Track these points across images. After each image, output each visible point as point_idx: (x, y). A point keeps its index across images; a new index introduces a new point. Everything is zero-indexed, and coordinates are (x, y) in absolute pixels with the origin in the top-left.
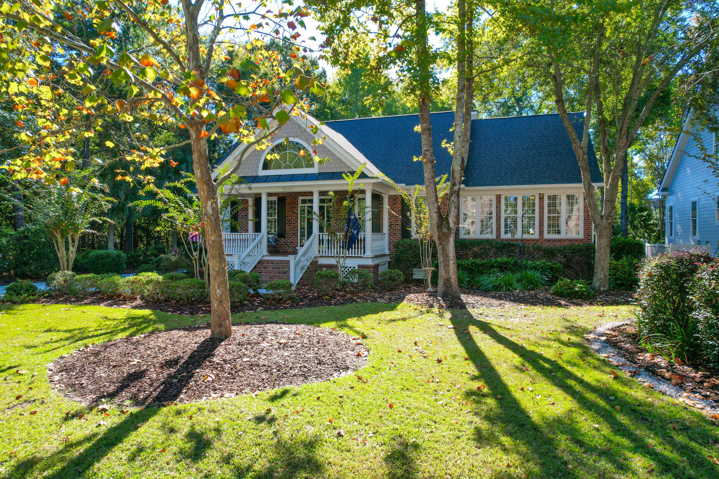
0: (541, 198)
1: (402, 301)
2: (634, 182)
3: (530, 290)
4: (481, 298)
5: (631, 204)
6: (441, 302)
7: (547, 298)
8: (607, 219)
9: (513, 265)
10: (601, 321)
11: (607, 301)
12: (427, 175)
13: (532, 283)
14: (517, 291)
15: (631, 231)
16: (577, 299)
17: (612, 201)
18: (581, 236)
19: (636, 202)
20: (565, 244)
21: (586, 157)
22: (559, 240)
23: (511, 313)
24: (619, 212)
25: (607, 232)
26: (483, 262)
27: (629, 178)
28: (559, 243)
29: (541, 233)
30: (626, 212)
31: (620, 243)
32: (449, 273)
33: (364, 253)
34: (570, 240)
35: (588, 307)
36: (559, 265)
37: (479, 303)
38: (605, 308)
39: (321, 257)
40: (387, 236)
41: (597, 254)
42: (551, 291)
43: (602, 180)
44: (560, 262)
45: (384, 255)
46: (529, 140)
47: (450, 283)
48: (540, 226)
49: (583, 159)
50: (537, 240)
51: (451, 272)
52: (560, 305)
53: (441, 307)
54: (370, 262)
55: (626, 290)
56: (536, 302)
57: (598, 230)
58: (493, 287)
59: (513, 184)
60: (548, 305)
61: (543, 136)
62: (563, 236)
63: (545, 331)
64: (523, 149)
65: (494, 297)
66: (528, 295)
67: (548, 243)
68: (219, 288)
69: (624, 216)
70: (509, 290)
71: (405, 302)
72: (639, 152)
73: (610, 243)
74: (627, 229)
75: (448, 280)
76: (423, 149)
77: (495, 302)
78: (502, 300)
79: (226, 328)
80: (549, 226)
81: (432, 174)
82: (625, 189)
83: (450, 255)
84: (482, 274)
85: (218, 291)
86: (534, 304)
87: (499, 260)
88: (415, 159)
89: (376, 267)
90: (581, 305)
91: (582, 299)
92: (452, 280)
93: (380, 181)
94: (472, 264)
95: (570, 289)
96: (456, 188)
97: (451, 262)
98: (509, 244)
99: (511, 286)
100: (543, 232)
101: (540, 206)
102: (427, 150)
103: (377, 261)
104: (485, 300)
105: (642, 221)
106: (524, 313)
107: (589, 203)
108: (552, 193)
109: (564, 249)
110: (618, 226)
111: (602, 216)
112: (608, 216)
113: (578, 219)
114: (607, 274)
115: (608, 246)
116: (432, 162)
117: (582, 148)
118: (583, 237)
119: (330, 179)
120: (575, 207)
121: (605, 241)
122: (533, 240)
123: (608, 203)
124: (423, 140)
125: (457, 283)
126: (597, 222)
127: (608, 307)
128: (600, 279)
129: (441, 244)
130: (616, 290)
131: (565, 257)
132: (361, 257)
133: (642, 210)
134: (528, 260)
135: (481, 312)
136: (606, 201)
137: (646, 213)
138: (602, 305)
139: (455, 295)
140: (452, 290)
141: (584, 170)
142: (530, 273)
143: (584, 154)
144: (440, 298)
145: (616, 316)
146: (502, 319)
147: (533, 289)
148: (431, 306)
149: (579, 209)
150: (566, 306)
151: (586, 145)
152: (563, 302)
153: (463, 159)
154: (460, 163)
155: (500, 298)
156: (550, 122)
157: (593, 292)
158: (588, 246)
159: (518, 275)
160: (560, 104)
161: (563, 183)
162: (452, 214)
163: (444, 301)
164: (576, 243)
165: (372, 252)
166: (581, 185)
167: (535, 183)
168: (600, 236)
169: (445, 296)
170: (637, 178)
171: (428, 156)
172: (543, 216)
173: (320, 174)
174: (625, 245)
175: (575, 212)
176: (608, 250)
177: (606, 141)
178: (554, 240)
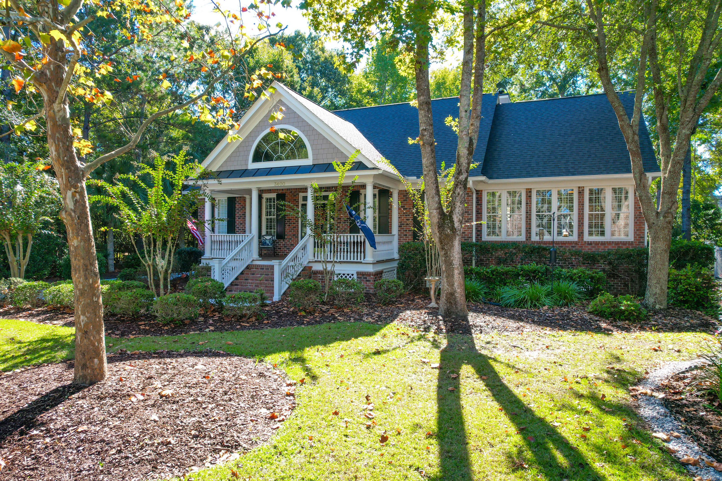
0: (581, 192)
1: (392, 321)
2: (698, 176)
3: (562, 306)
4: (494, 318)
5: (695, 201)
6: (441, 322)
7: (582, 319)
8: (664, 217)
9: (543, 274)
10: (657, 358)
11: (665, 325)
12: (425, 161)
13: (565, 298)
14: (545, 308)
15: (693, 231)
16: (622, 320)
17: (672, 193)
18: (631, 238)
19: (699, 198)
20: (610, 247)
21: (636, 138)
22: (603, 243)
23: (529, 343)
24: (680, 210)
25: (665, 234)
26: (506, 269)
27: (692, 171)
28: (602, 247)
29: (581, 234)
30: (689, 209)
31: (682, 247)
32: (453, 285)
33: (364, 258)
34: (617, 243)
35: (637, 334)
36: (601, 274)
37: (490, 326)
38: (662, 335)
39: (316, 261)
40: (396, 238)
41: (651, 262)
42: (590, 308)
43: (657, 169)
44: (604, 270)
45: (393, 260)
46: (568, 124)
47: (455, 298)
48: (579, 226)
49: (633, 140)
50: (576, 243)
51: (456, 284)
52: (599, 330)
53: (438, 331)
54: (370, 269)
55: (691, 308)
56: (568, 324)
57: (653, 231)
58: (515, 301)
59: (546, 176)
60: (582, 330)
61: (585, 119)
62: (607, 238)
63: (570, 378)
64: (560, 135)
65: (512, 317)
66: (558, 315)
67: (590, 247)
68: (84, 314)
69: (686, 215)
70: (535, 305)
71: (395, 322)
72: (704, 142)
73: (669, 247)
74: (689, 230)
75: (452, 294)
76: (421, 129)
77: (512, 324)
78: (522, 320)
79: (93, 370)
80: (590, 227)
81: (432, 160)
82: (687, 183)
83: (454, 262)
84: (505, 284)
85: (82, 317)
86: (563, 328)
87: (526, 267)
88: (411, 142)
89: (379, 274)
90: (628, 330)
91: (629, 320)
92: (457, 295)
93: (380, 172)
94: (492, 272)
95: (614, 307)
96: (462, 177)
97: (456, 272)
98: (539, 248)
99: (537, 300)
100: (582, 233)
101: (579, 202)
102: (425, 130)
103: (379, 268)
104: (499, 322)
105: (708, 220)
106: (547, 342)
107: (640, 197)
108: (595, 186)
109: (609, 254)
110: (679, 226)
111: (657, 213)
112: (667, 213)
113: (627, 217)
114: (665, 287)
115: (666, 251)
116: (431, 144)
117: (632, 126)
118: (632, 240)
119: (325, 171)
120: (624, 204)
121: (662, 245)
122: (570, 243)
123: (667, 196)
124: (420, 117)
125: (463, 298)
126: (652, 221)
127: (666, 334)
128: (655, 294)
129: (443, 249)
130: (677, 309)
131: (610, 263)
132: (361, 263)
133: (707, 207)
134: (562, 267)
135: (490, 339)
136: (664, 193)
137: (712, 211)
138: (658, 330)
139: (461, 314)
140: (457, 308)
141: (634, 154)
142: (564, 285)
143: (634, 134)
144: (440, 318)
145: (679, 351)
146: (515, 352)
147: (567, 305)
148: (427, 329)
149: (628, 206)
150: (607, 332)
151: (637, 123)
152: (604, 325)
153: (471, 140)
154: (467, 145)
155: (519, 319)
156: (594, 103)
157: (644, 312)
158: (640, 251)
159: (548, 287)
160: (603, 73)
161: (608, 173)
162: (457, 210)
163: (445, 322)
164: (624, 247)
165: (373, 256)
166: (631, 175)
167: (573, 174)
168: (655, 239)
169: (447, 315)
170: (700, 172)
171: (427, 137)
172: (583, 214)
173: (314, 165)
174: (689, 250)
175: (624, 209)
176: (666, 256)
177: (664, 117)
178: (597, 243)
